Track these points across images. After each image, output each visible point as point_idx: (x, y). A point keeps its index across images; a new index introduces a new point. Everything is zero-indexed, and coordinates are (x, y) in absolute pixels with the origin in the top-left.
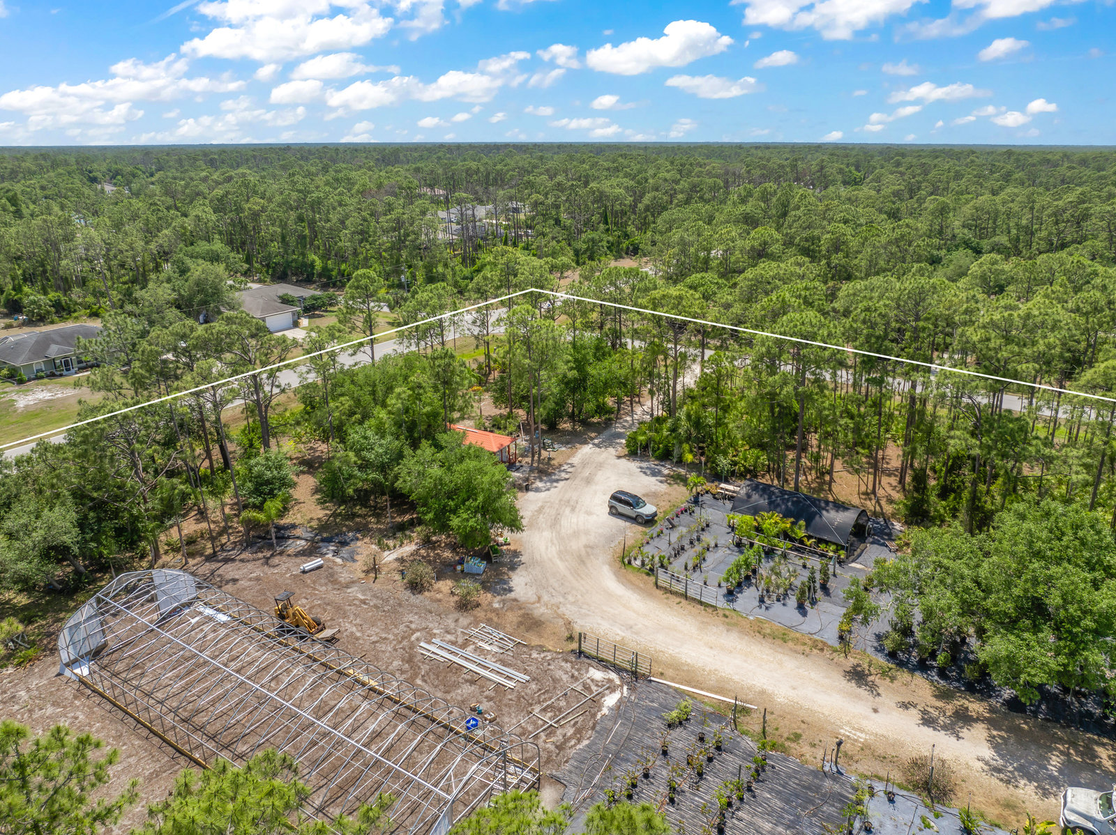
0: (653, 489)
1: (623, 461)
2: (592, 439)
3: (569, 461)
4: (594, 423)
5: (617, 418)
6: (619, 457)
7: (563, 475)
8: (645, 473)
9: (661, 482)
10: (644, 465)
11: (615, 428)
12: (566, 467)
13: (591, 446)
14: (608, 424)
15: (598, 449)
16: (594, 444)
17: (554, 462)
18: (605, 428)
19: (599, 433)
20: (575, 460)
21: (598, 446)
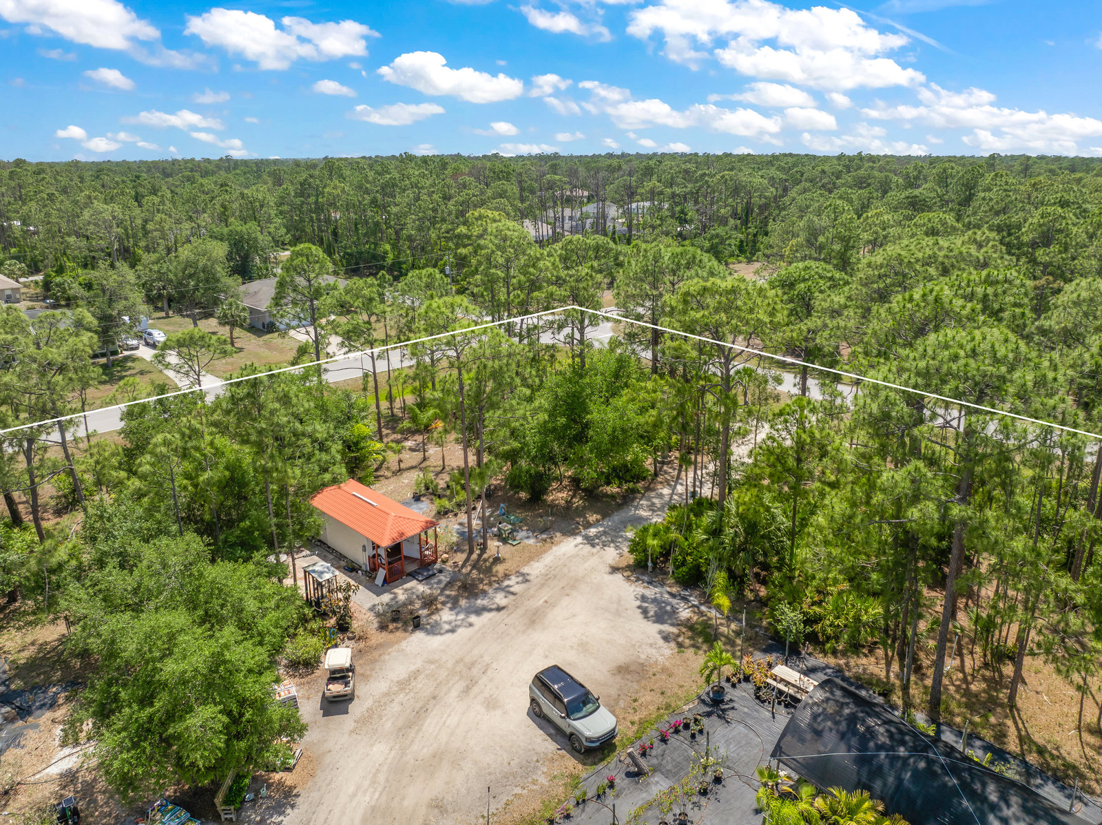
0: (646, 653)
1: (618, 577)
2: (588, 525)
3: (525, 570)
4: (606, 495)
5: (648, 489)
6: (615, 570)
7: (500, 599)
8: (645, 612)
9: (666, 638)
10: (651, 592)
11: (636, 508)
12: (513, 581)
13: (579, 539)
14: (628, 498)
15: (588, 547)
16: (587, 538)
17: (500, 569)
18: (620, 507)
19: (605, 515)
20: (535, 569)
21: (590, 541)
